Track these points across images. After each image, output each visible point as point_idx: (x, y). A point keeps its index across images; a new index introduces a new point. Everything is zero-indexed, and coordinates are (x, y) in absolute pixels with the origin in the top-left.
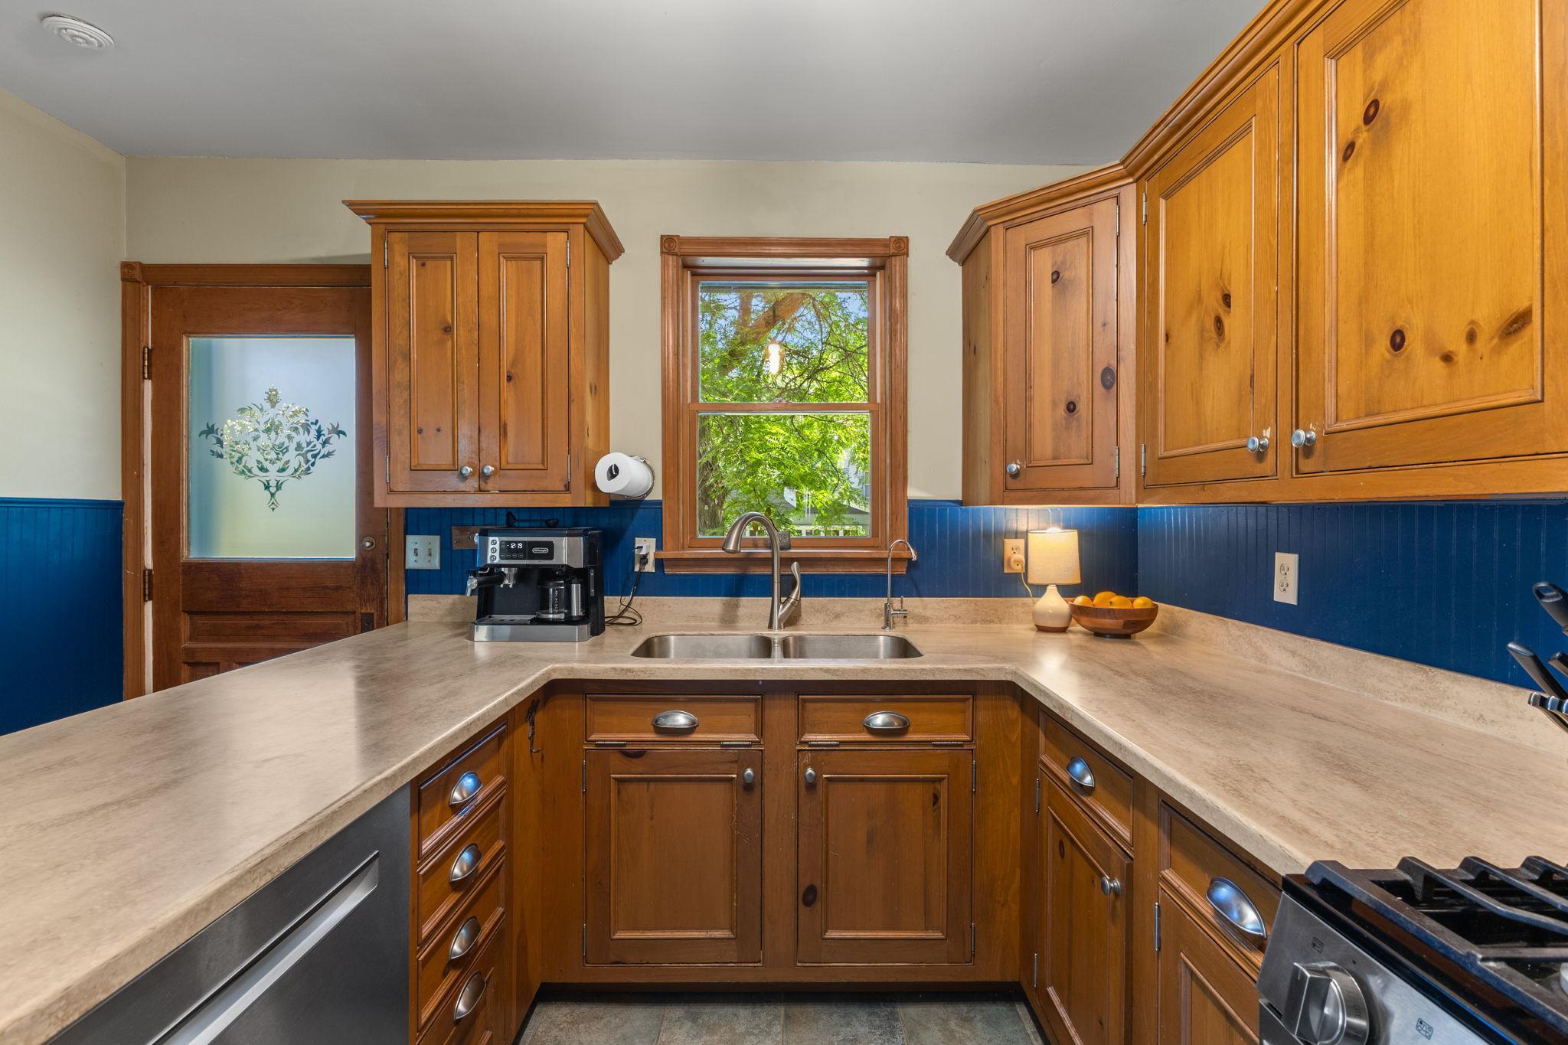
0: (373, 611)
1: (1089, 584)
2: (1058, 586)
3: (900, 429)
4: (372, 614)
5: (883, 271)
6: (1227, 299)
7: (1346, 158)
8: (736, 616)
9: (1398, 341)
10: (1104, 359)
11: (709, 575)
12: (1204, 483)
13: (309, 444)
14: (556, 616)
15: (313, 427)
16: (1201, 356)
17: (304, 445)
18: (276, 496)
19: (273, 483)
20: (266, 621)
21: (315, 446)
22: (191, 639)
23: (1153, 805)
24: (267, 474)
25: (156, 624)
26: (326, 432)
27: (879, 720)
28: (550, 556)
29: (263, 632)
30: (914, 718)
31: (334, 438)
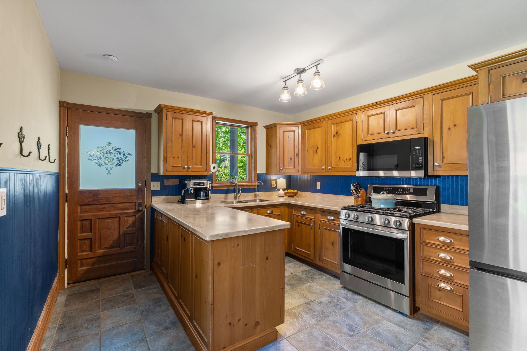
0: (141, 201)
1: (287, 189)
2: (282, 189)
3: (256, 160)
4: (141, 202)
5: (251, 128)
6: (318, 148)
7: (334, 136)
8: (227, 198)
9: (340, 158)
10: (296, 152)
11: (221, 189)
12: (314, 172)
13: (121, 158)
14: (203, 198)
15: (122, 153)
16: (313, 155)
17: (119, 158)
18: (111, 171)
19: (109, 168)
20: (107, 206)
21: (123, 158)
22: (80, 213)
23: (318, 212)
24: (108, 165)
25: (68, 209)
26: (126, 155)
27: (268, 212)
28: (204, 185)
29: (106, 209)
30: (274, 211)
31: (129, 156)
